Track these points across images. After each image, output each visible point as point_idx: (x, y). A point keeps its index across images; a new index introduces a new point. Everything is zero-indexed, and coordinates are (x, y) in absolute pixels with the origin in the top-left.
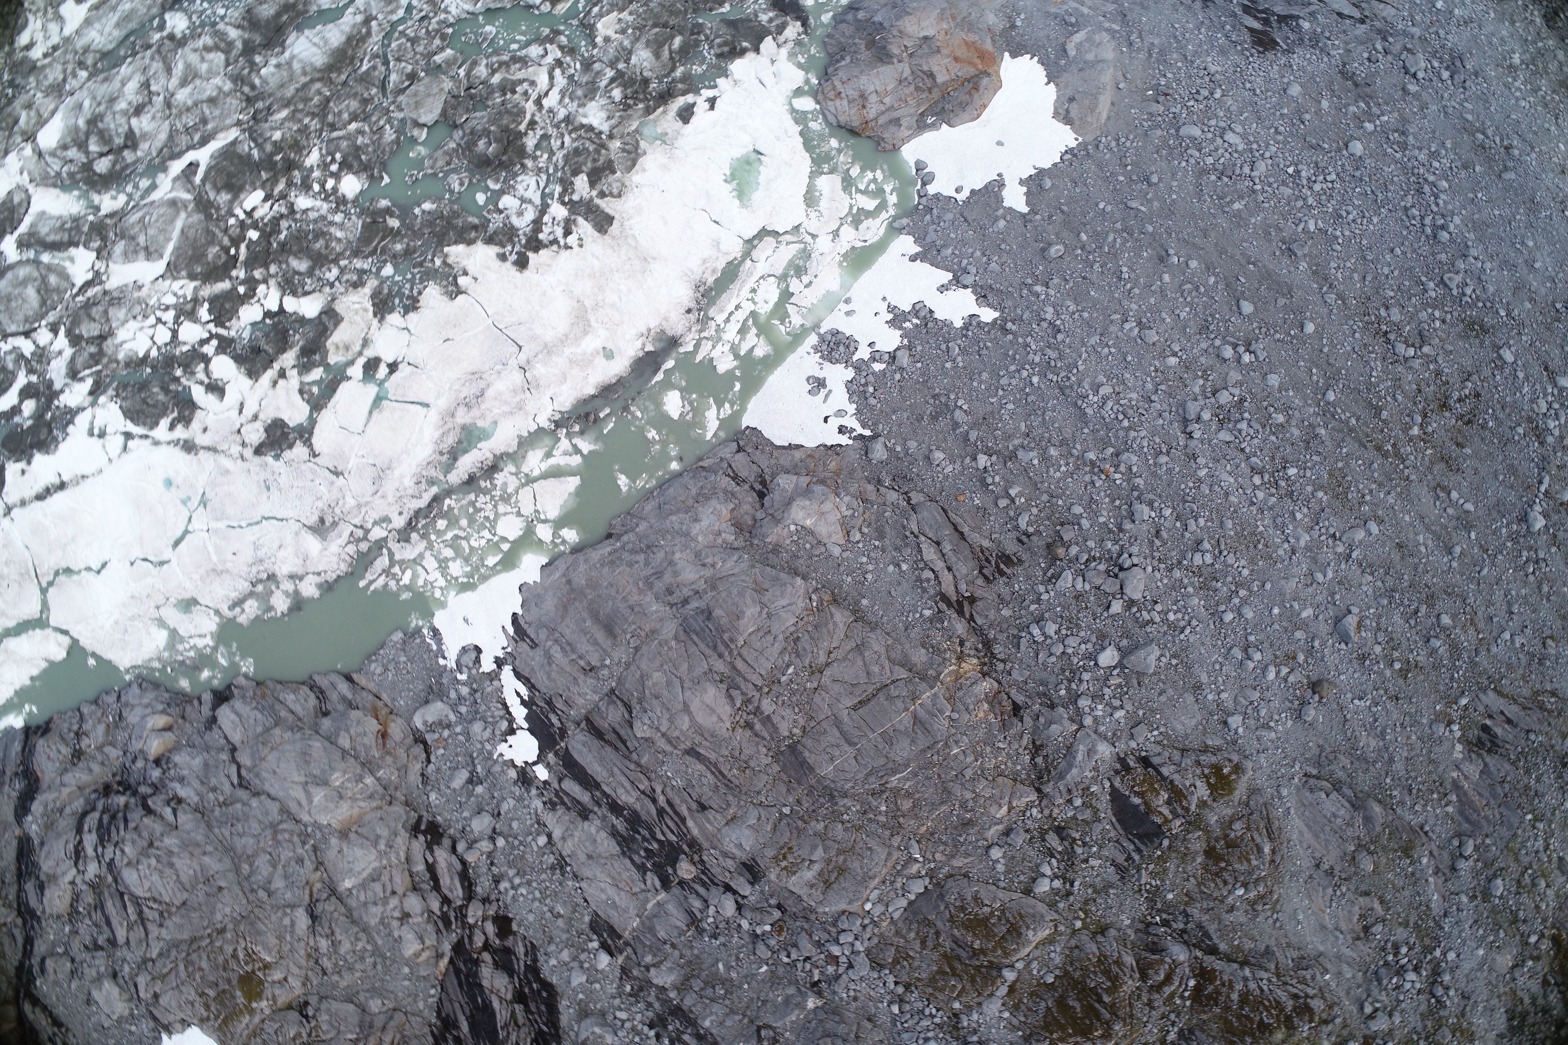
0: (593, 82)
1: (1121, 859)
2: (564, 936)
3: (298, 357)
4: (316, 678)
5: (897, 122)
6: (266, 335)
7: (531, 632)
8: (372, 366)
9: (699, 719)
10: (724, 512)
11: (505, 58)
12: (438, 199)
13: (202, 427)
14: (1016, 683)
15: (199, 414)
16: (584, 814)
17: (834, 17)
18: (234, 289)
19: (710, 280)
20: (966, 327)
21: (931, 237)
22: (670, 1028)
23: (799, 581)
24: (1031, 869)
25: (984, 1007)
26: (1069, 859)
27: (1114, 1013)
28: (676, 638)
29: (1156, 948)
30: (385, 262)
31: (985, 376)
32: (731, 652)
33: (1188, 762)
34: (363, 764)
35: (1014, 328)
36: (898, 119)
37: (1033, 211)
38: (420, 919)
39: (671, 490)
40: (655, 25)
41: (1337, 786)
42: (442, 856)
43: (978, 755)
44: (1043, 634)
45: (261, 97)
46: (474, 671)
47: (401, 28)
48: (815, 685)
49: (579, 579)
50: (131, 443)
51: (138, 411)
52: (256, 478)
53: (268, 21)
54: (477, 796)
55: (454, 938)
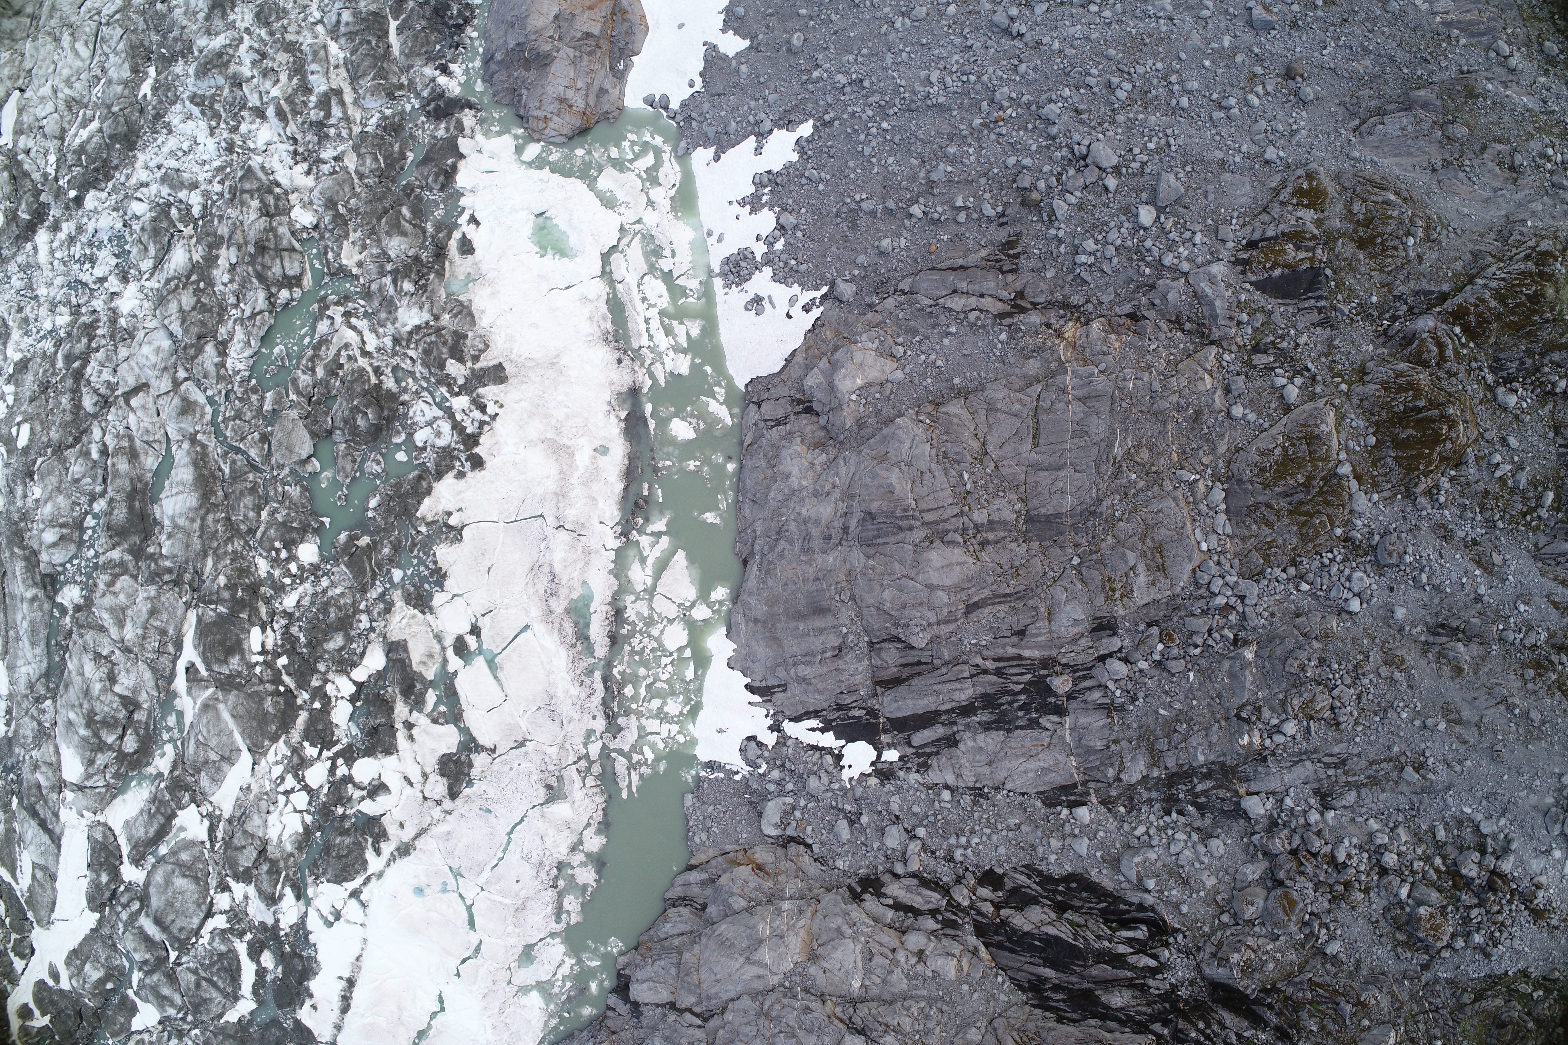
0: (384, 298)
1: (1315, 317)
2: (1039, 833)
3: (406, 702)
4: (669, 895)
5: (602, 91)
6: (369, 714)
7: (771, 682)
8: (460, 647)
9: (948, 582)
10: (798, 448)
11: (310, 353)
12: (375, 490)
14: (1113, 304)
15: (385, 821)
16: (952, 742)
17: (484, 81)
18: (312, 711)
19: (609, 326)
20: (802, 152)
21: (711, 131)
22: (1181, 796)
23: (899, 421)
24: (1271, 393)
25: (1356, 508)
26: (1286, 358)
27: (1438, 406)
28: (868, 557)
29: (1408, 339)
30: (389, 571)
31: (851, 164)
32: (914, 518)
33: (1276, 211)
34: (769, 902)
35: (832, 115)
36: (601, 89)
37: (753, 38)
38: (932, 945)
39: (748, 482)
40: (379, 219)
41: (1381, 112)
42: (895, 890)
43: (1149, 368)
44: (1090, 254)
45: (182, 570)
46: (766, 754)
47: (220, 419)
48: (993, 465)
49: (760, 609)
50: (363, 897)
51: (343, 869)
52: (472, 814)
53: (129, 520)
54: (869, 825)
55: (969, 928)
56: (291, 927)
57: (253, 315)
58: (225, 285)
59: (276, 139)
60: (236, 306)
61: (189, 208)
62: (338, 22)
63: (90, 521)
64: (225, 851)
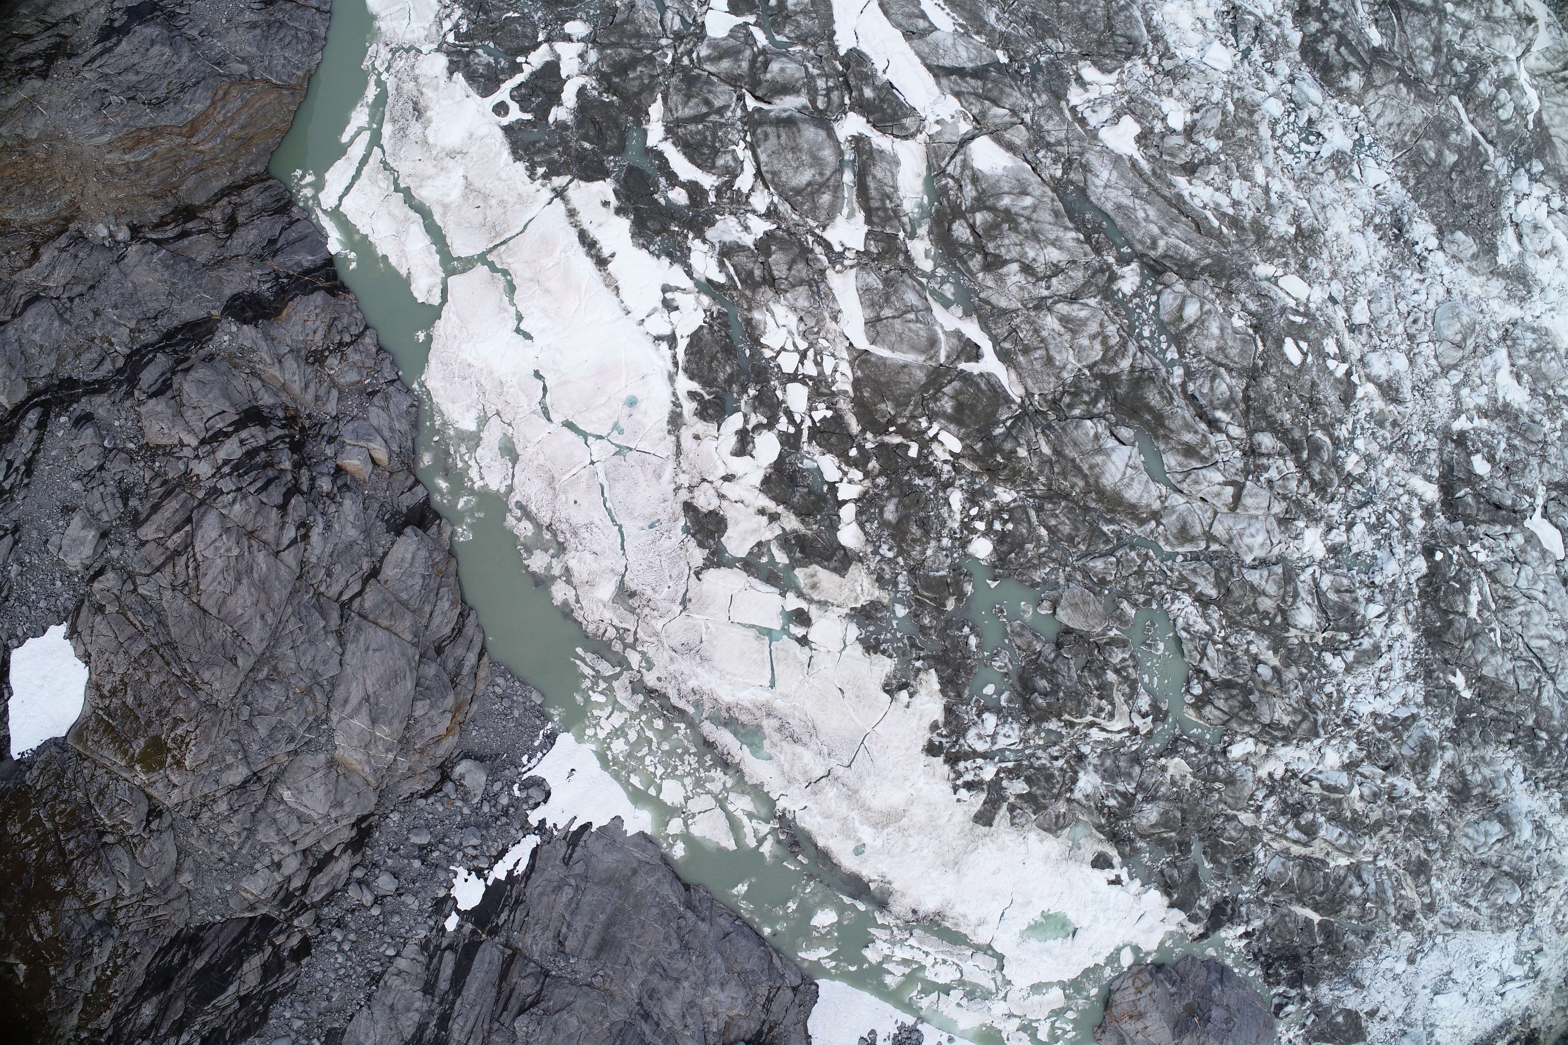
0: (1120, 774)
3: (795, 531)
4: (472, 618)
6: (811, 491)
7: (579, 852)
10: (736, 1009)
11: (1134, 676)
13: (700, 433)
15: (712, 427)
16: (429, 988)
17: (1212, 959)
18: (853, 440)
19: (947, 924)
28: (613, 1024)
30: (910, 607)
34: (404, 736)
38: (280, 878)
39: (744, 942)
40: (1183, 811)
42: (344, 863)
45: (1061, 419)
46: (525, 807)
47: (1151, 553)
49: (641, 884)
50: (664, 345)
51: (700, 352)
52: (660, 510)
53: (1142, 398)
54: (410, 864)
55: (274, 914)
56: (689, 249)
57: (1203, 654)
58: (1249, 643)
59: (1320, 768)
60: (1225, 639)
61: (1336, 652)
62: (1359, 877)
63: (1172, 354)
64: (801, 244)
